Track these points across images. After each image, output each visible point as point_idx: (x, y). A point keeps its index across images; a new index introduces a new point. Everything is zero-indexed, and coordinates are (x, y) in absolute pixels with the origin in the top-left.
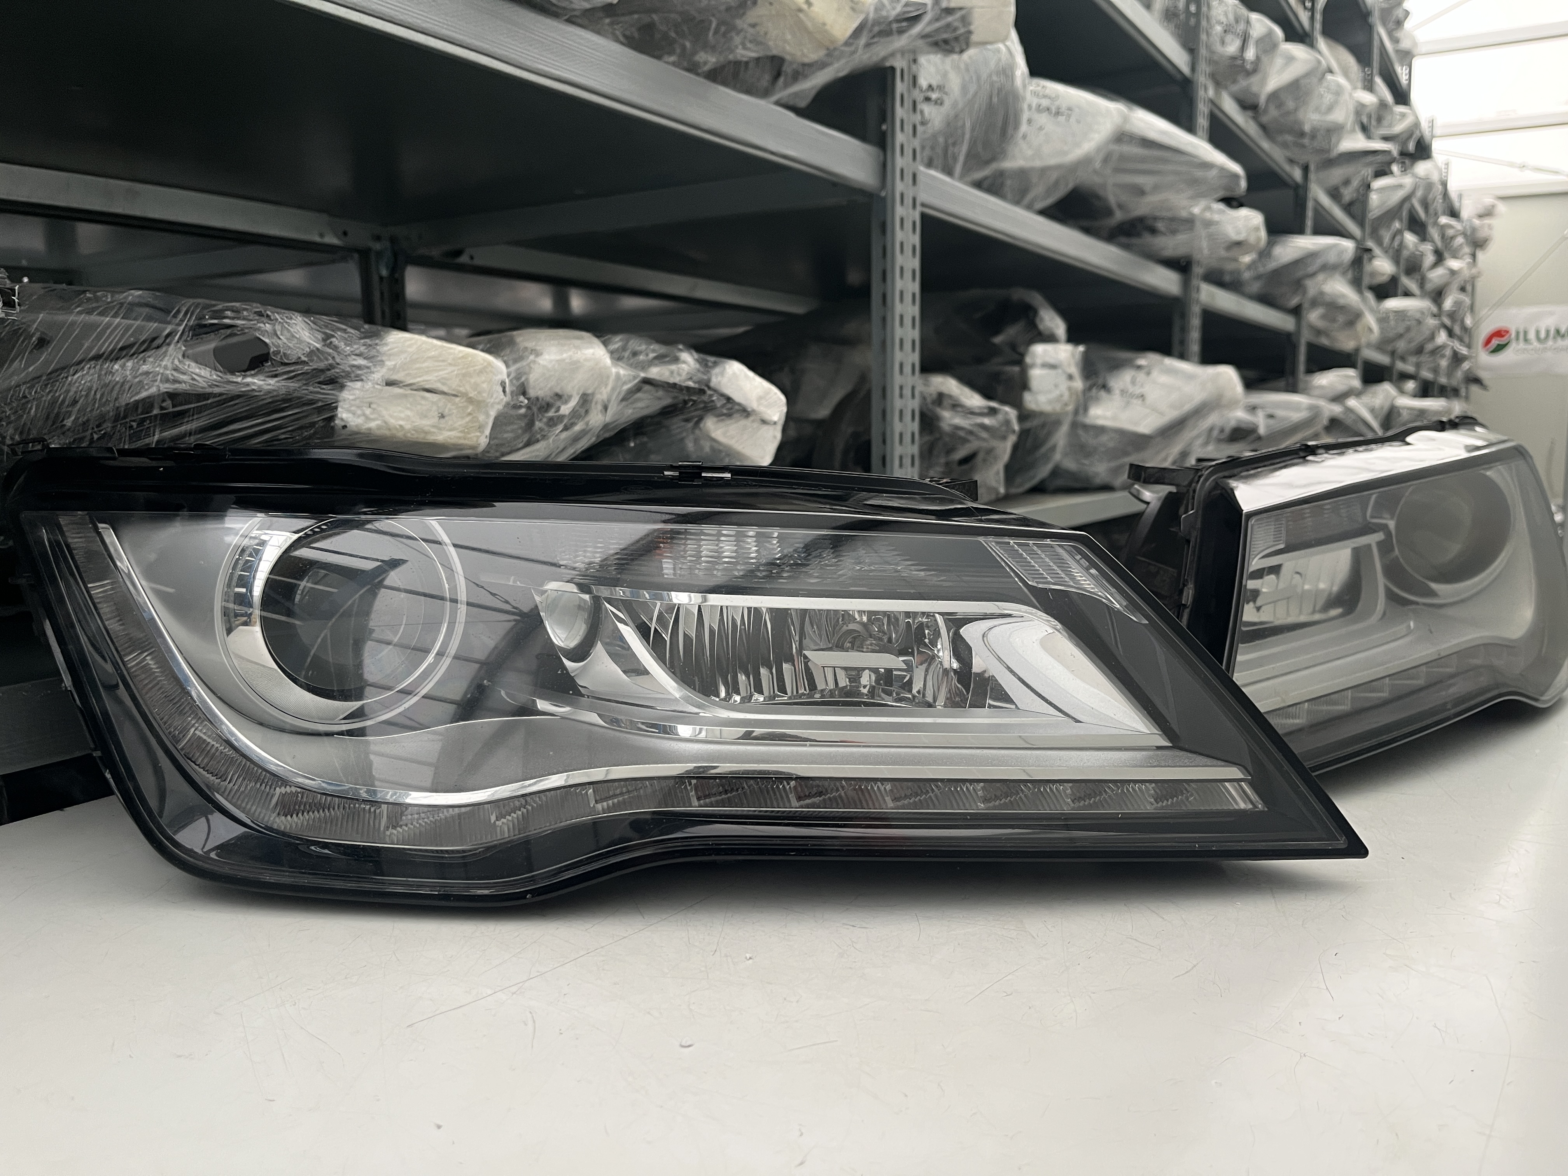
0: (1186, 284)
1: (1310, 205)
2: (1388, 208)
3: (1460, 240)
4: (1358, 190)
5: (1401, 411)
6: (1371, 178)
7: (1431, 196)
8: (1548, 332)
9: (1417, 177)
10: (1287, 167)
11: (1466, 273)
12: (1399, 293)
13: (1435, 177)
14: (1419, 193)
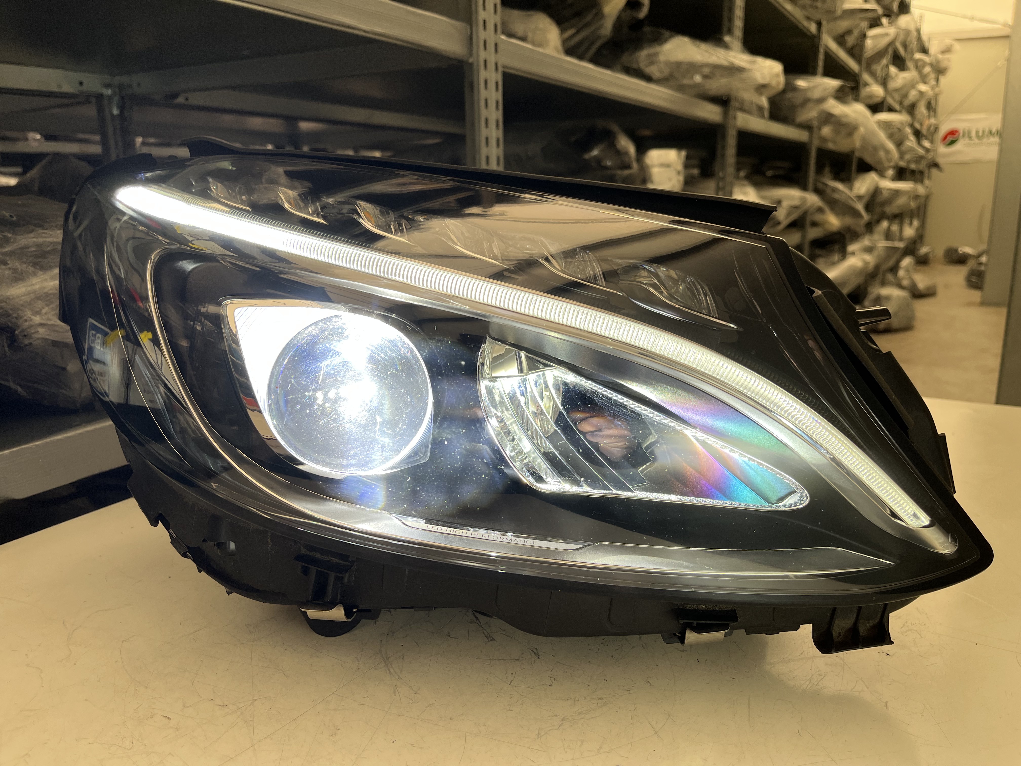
0: (726, 114)
1: (822, 50)
2: (878, 50)
3: (927, 69)
4: (857, 39)
5: (882, 191)
6: (867, 28)
7: (909, 39)
8: (983, 132)
9: (898, 28)
10: (805, 23)
11: (931, 93)
12: (885, 109)
13: (912, 27)
14: (901, 37)
